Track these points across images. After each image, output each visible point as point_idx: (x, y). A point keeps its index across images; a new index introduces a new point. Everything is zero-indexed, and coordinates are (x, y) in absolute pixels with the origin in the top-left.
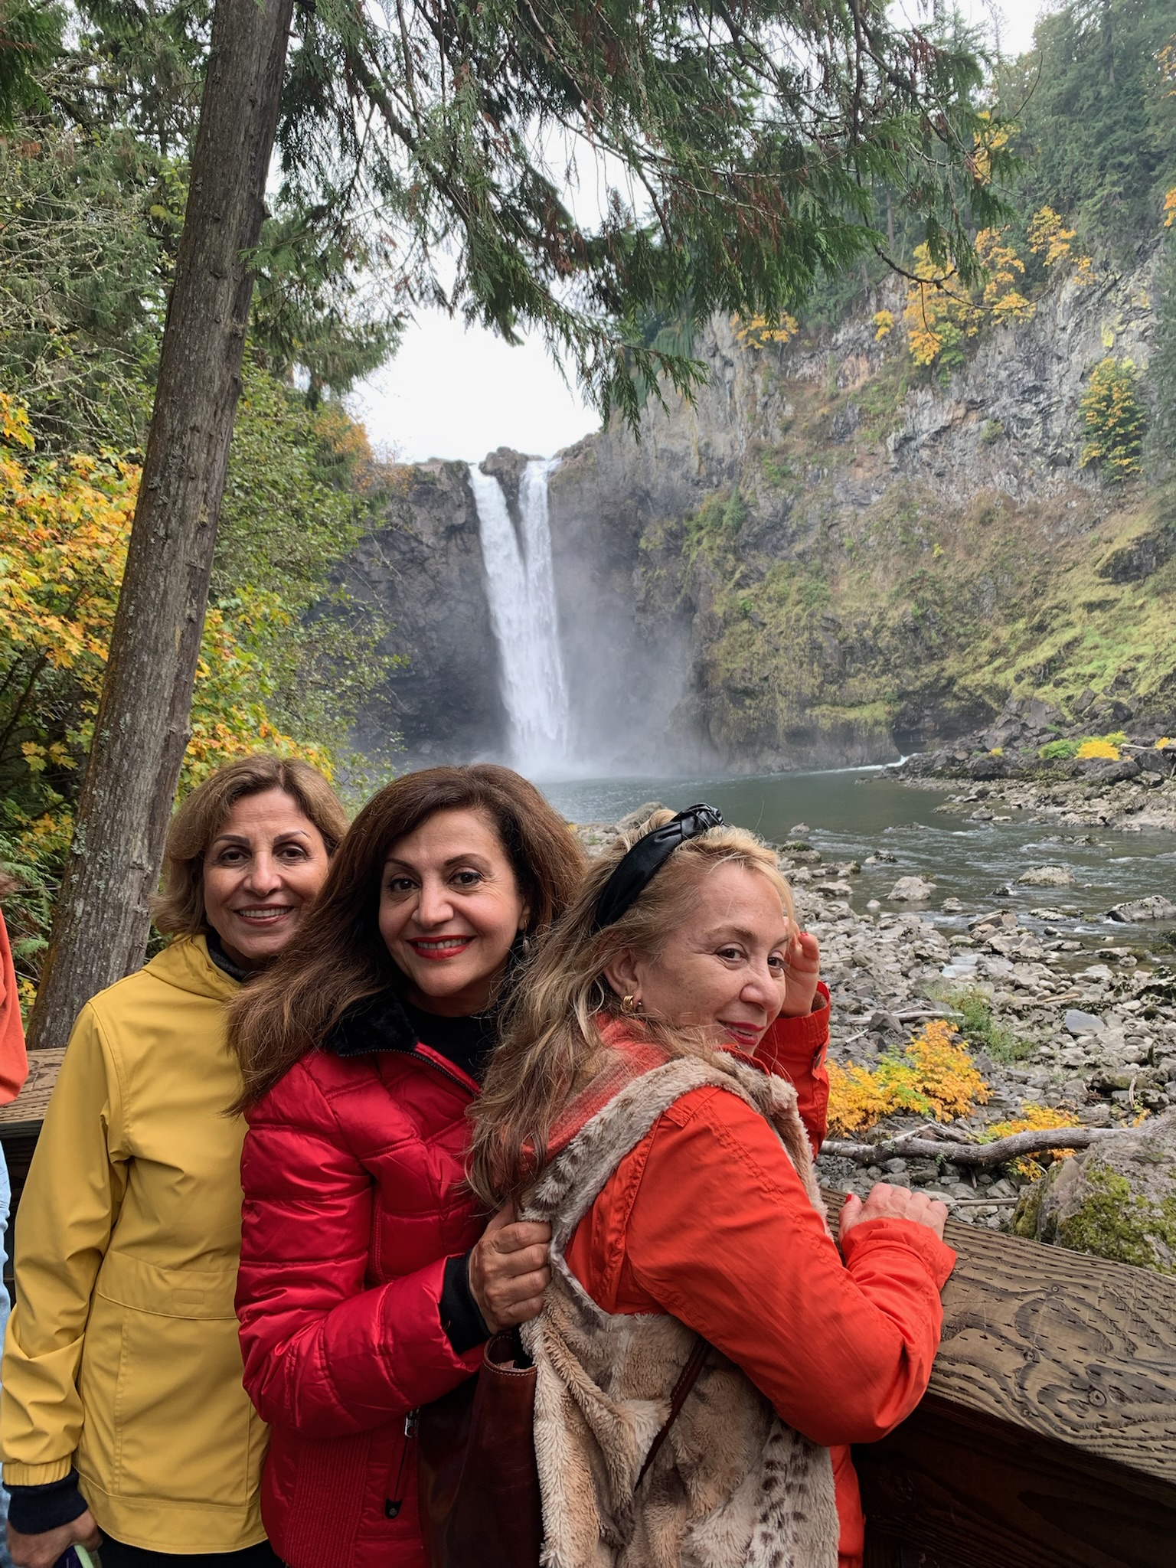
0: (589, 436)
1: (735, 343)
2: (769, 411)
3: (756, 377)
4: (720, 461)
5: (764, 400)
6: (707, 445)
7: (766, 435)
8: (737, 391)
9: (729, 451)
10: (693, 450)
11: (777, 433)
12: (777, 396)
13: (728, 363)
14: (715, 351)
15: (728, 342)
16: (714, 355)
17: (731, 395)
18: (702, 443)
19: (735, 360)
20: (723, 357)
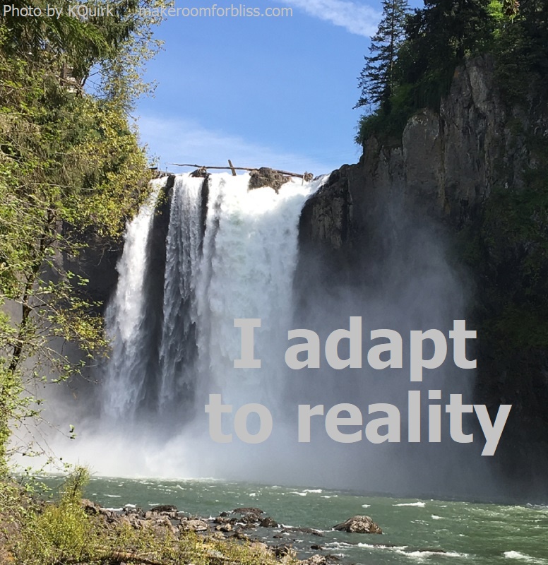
0: (346, 166)
1: (489, 98)
2: (515, 162)
3: (506, 131)
4: (465, 203)
5: (510, 153)
6: (454, 187)
7: (509, 185)
8: (487, 141)
9: (474, 194)
10: (441, 191)
11: (519, 183)
12: (524, 150)
13: (480, 116)
14: (471, 103)
15: (483, 96)
16: (469, 107)
17: (482, 145)
18: (450, 184)
19: (488, 113)
20: (476, 110)
